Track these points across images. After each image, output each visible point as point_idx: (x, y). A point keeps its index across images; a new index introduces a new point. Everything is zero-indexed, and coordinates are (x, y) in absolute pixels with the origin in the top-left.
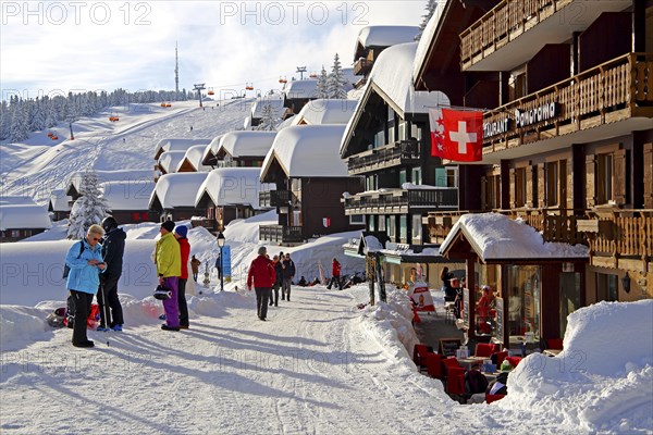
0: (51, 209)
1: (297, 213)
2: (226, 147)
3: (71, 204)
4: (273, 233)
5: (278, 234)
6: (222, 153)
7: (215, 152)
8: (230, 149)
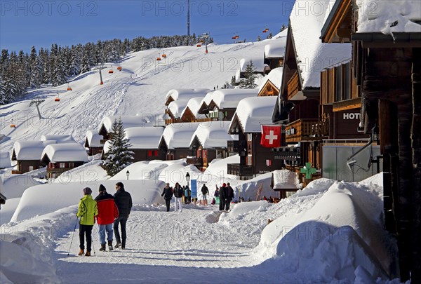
0: (87, 145)
1: (250, 155)
2: (215, 101)
3: (103, 142)
4: (234, 169)
5: (237, 170)
6: (213, 105)
7: (208, 104)
8: (218, 103)
